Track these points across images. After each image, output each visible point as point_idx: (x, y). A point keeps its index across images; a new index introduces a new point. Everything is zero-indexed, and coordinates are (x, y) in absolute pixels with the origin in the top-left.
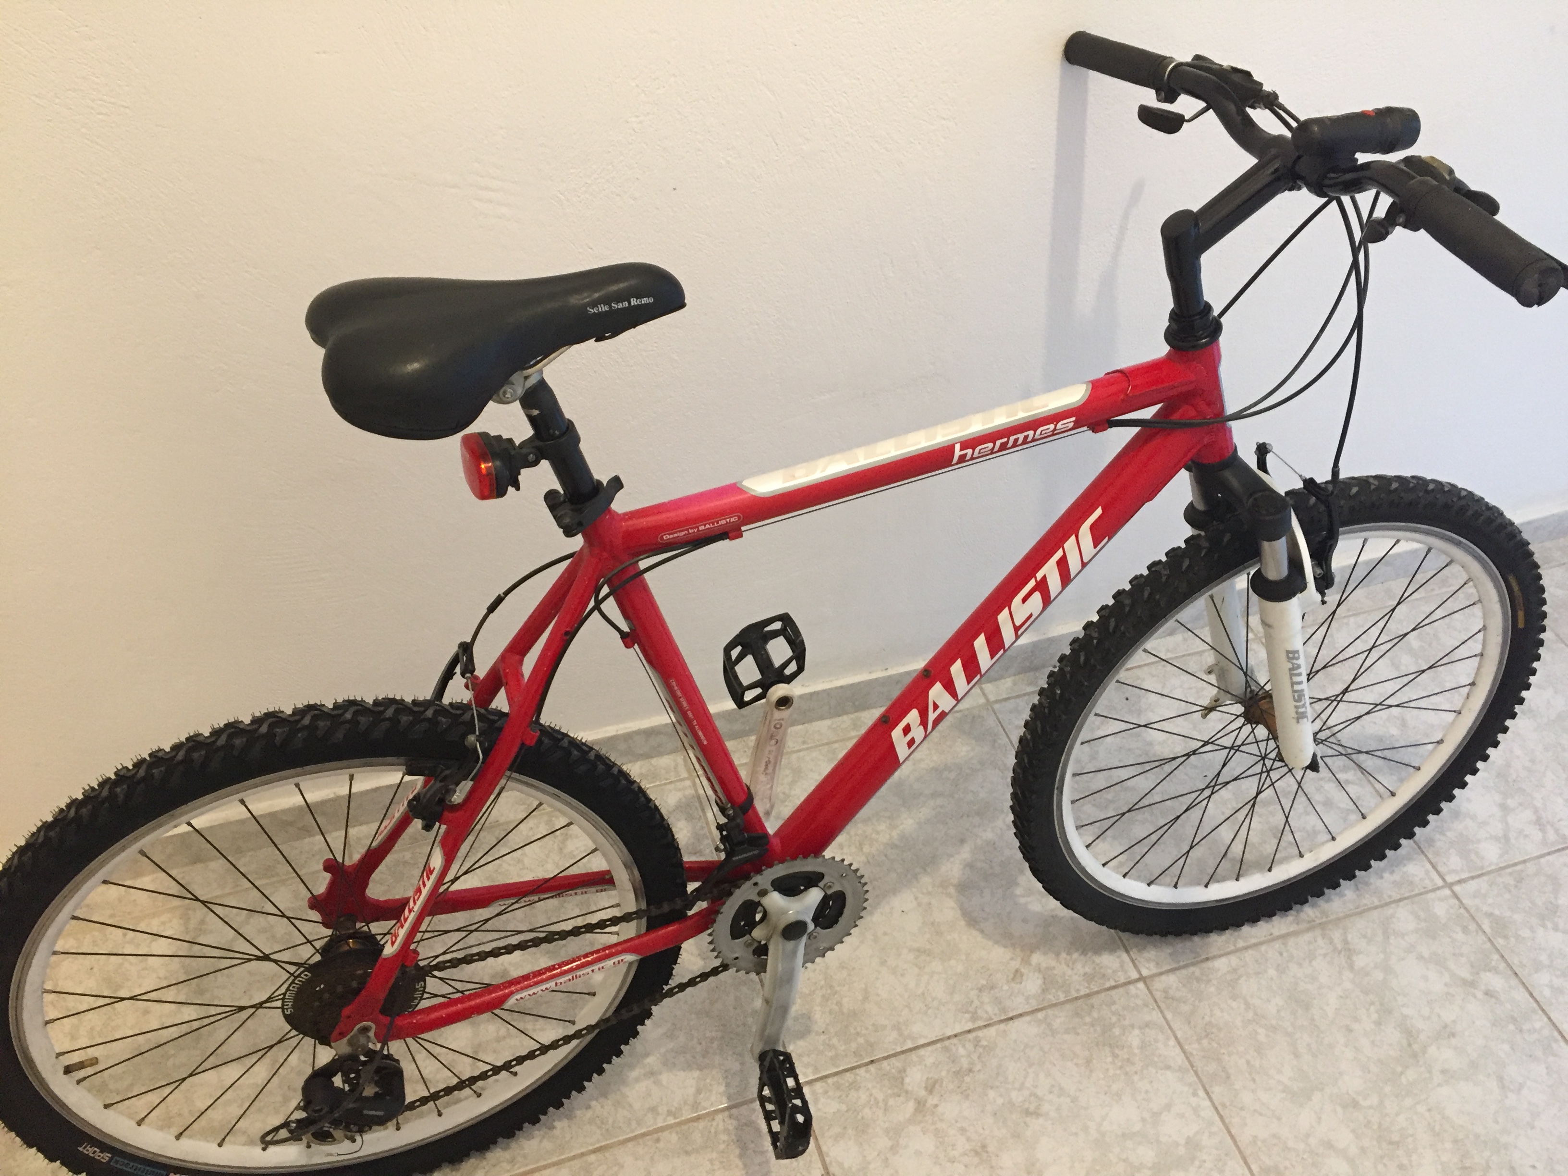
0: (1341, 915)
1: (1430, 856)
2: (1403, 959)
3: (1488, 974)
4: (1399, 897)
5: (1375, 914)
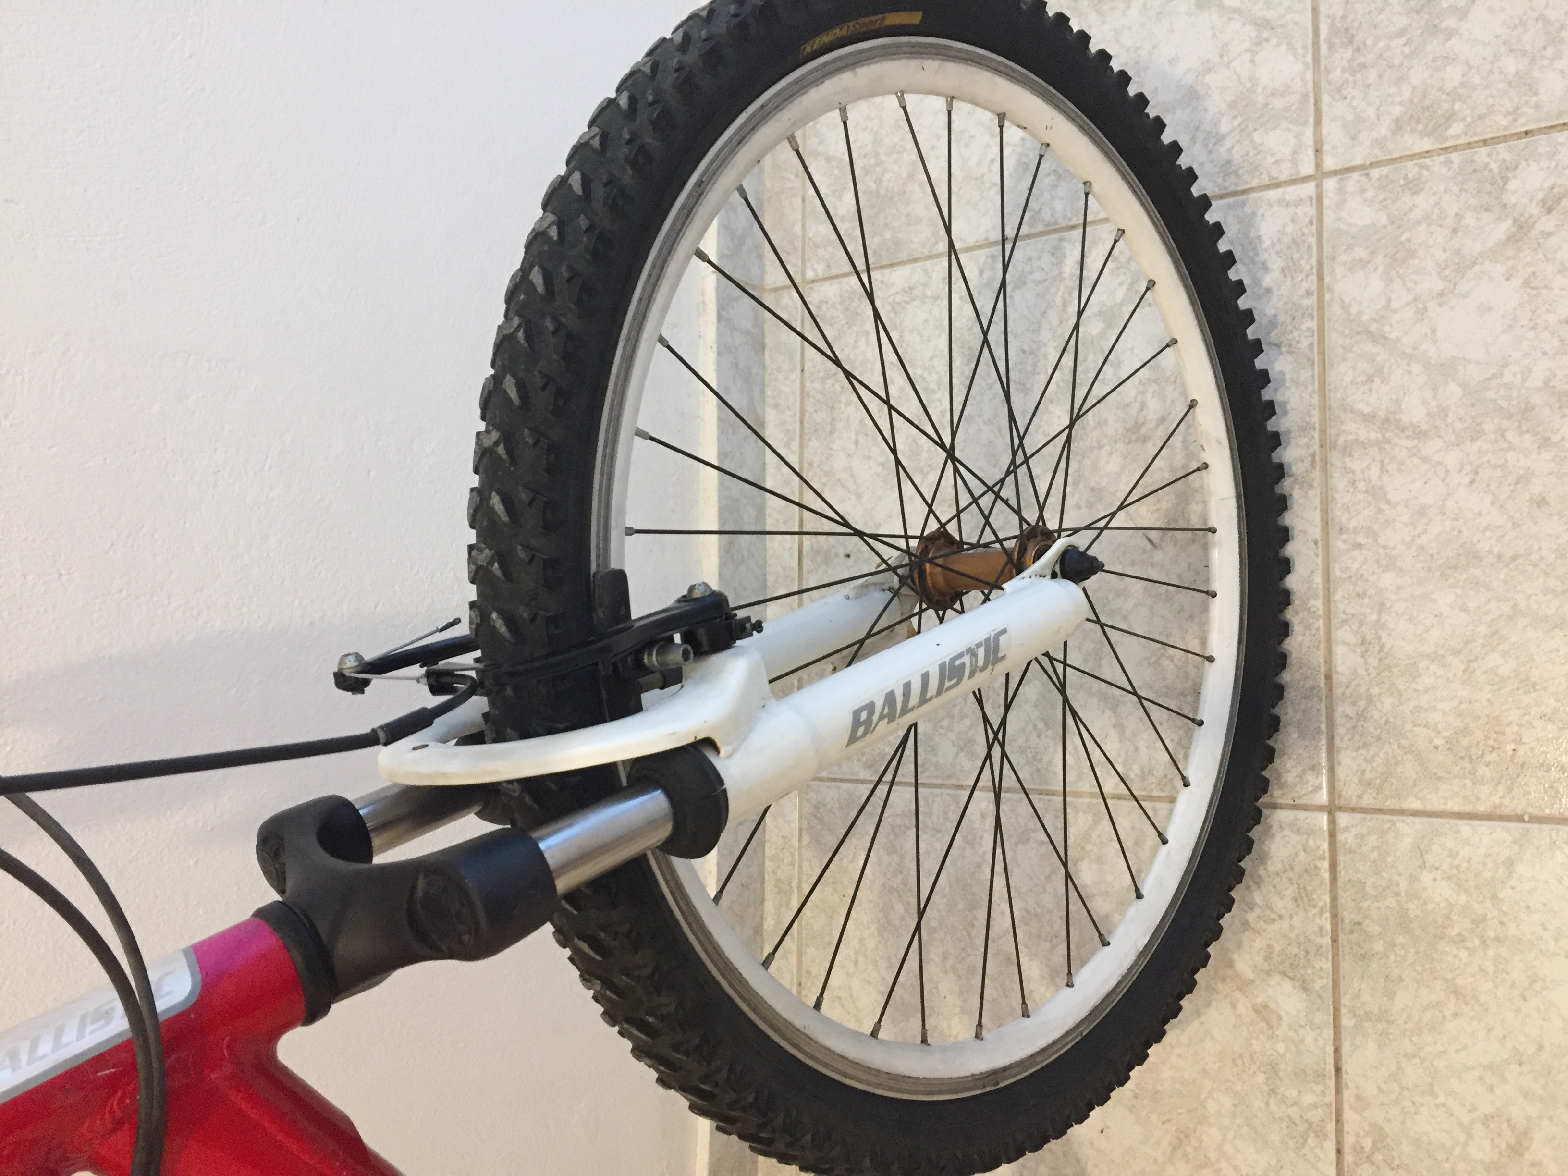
0: (1315, 400)
4: (1314, 277)
5: (1333, 338)
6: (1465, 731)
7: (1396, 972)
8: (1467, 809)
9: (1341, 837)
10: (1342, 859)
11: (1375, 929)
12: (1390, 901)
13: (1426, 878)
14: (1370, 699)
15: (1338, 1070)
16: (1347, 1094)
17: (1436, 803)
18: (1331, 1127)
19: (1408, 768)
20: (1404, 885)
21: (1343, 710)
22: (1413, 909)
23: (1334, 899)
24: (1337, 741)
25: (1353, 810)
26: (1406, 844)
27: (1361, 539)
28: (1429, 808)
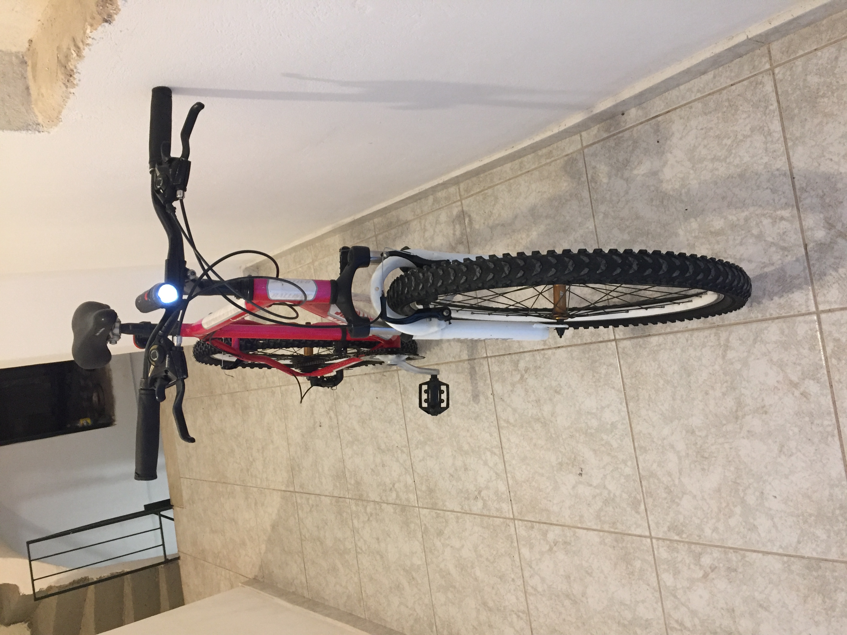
1: (816, 287)
2: (758, 359)
3: (812, 382)
6: (643, 375)
7: (583, 360)
8: (624, 376)
9: (609, 343)
10: (604, 344)
11: (591, 354)
12: (598, 358)
13: (605, 367)
14: (645, 348)
15: (559, 347)
16: (554, 350)
17: (623, 368)
18: (547, 347)
19: (630, 360)
20: (602, 361)
21: (641, 341)
22: (597, 364)
23: (595, 343)
24: (632, 340)
25: (617, 346)
26: (612, 361)
27: (689, 342)
28: (622, 366)
